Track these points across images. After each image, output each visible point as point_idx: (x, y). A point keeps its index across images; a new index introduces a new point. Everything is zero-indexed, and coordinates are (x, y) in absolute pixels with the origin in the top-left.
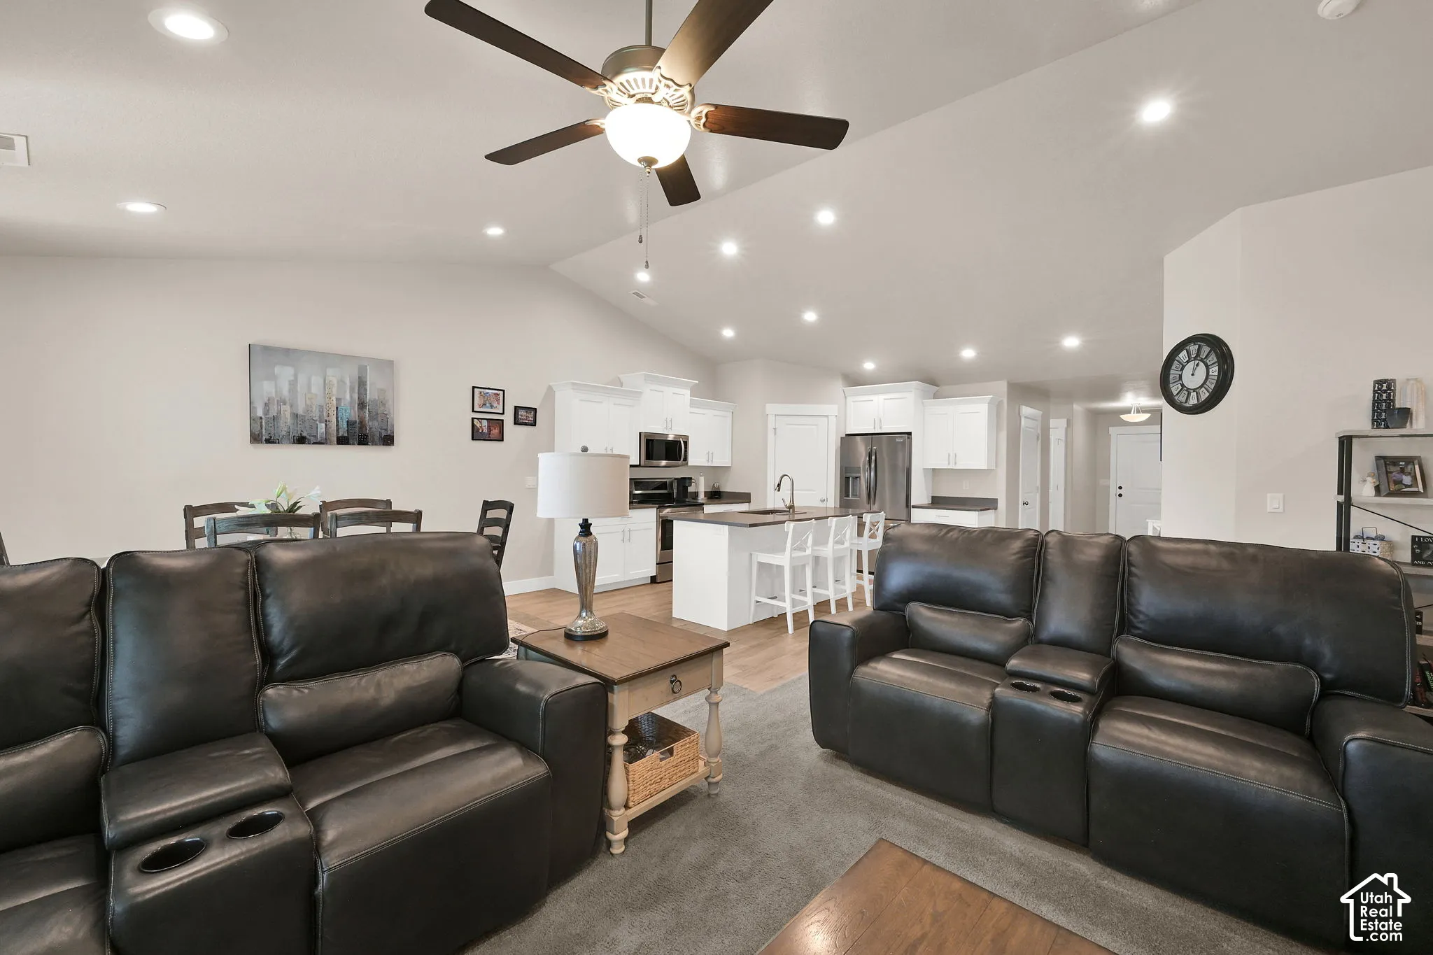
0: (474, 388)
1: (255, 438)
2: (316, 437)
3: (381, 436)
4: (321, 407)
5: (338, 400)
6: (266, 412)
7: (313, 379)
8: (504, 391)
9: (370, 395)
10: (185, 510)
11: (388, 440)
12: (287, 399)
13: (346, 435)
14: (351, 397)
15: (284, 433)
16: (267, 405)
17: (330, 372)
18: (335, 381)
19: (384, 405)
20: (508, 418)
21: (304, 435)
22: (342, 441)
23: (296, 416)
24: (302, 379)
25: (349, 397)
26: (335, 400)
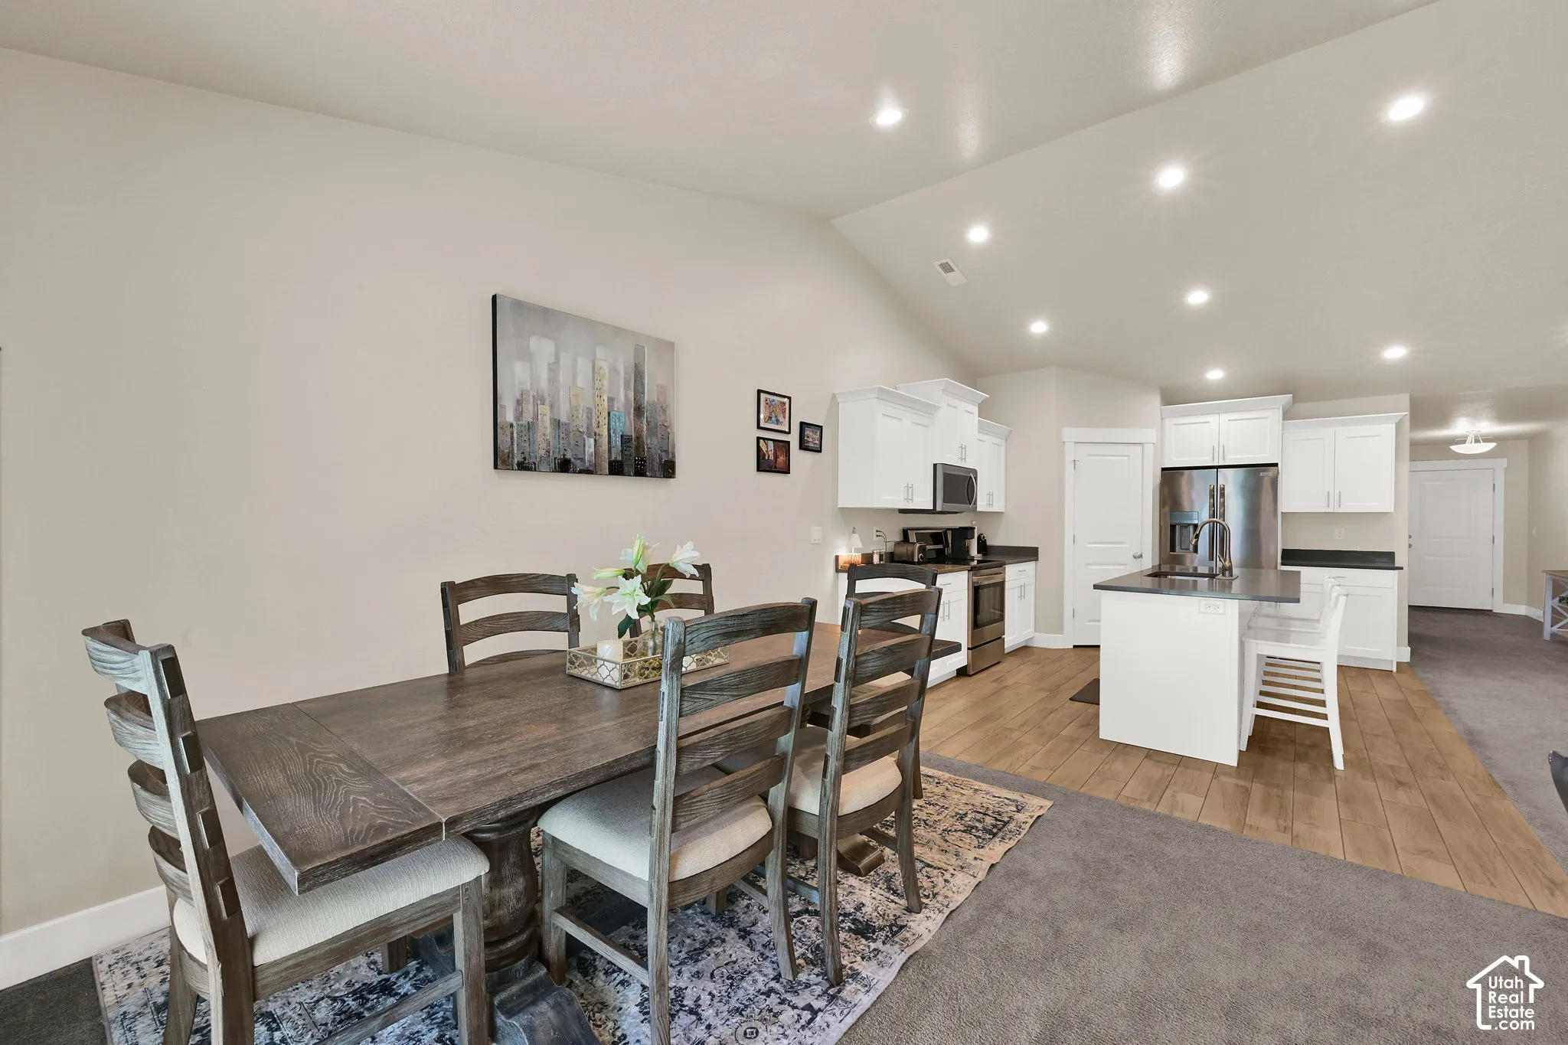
0: (759, 392)
1: (501, 460)
2: (582, 460)
3: (661, 462)
4: (589, 411)
5: (611, 400)
6: (519, 415)
7: (580, 360)
8: (790, 398)
9: (649, 396)
10: (443, 591)
11: (668, 469)
12: (546, 396)
13: (619, 458)
14: (626, 396)
15: (542, 452)
16: (519, 402)
17: (601, 353)
18: (605, 366)
19: (664, 411)
20: (794, 439)
21: (569, 456)
22: (616, 469)
23: (557, 424)
24: (565, 359)
25: (623, 397)
26: (606, 400)
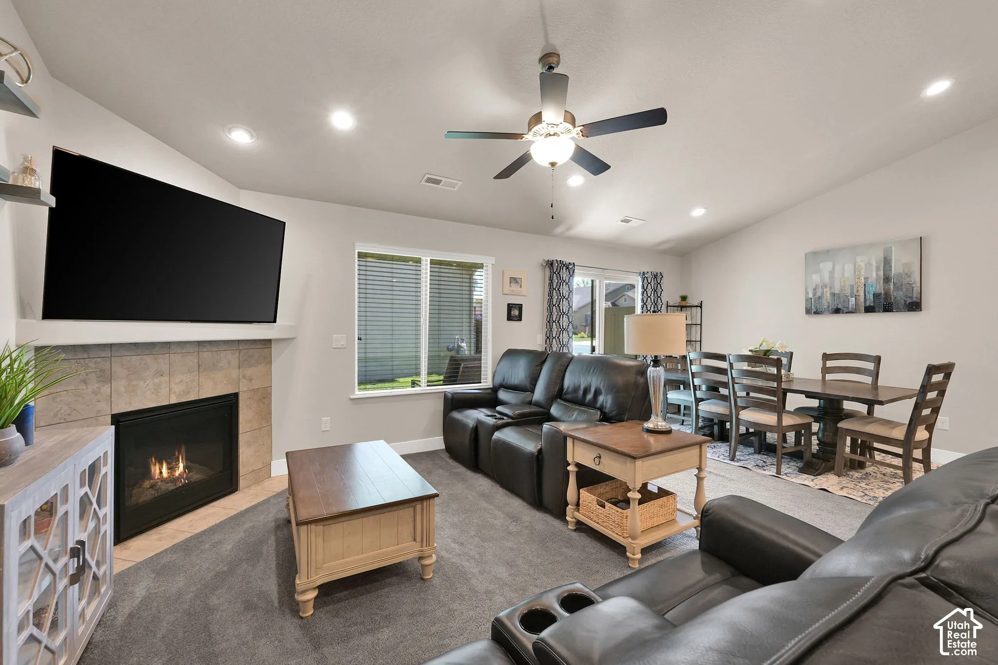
1: (808, 312)
2: (848, 308)
4: (852, 286)
5: (866, 279)
6: (814, 294)
7: (846, 266)
9: (895, 271)
11: (915, 307)
12: (828, 284)
13: (872, 305)
14: (877, 274)
15: (826, 307)
16: (815, 289)
17: (859, 259)
18: (863, 265)
19: (909, 276)
21: (839, 307)
22: (869, 310)
23: (833, 295)
24: (838, 268)
25: (875, 275)
26: (862, 280)
